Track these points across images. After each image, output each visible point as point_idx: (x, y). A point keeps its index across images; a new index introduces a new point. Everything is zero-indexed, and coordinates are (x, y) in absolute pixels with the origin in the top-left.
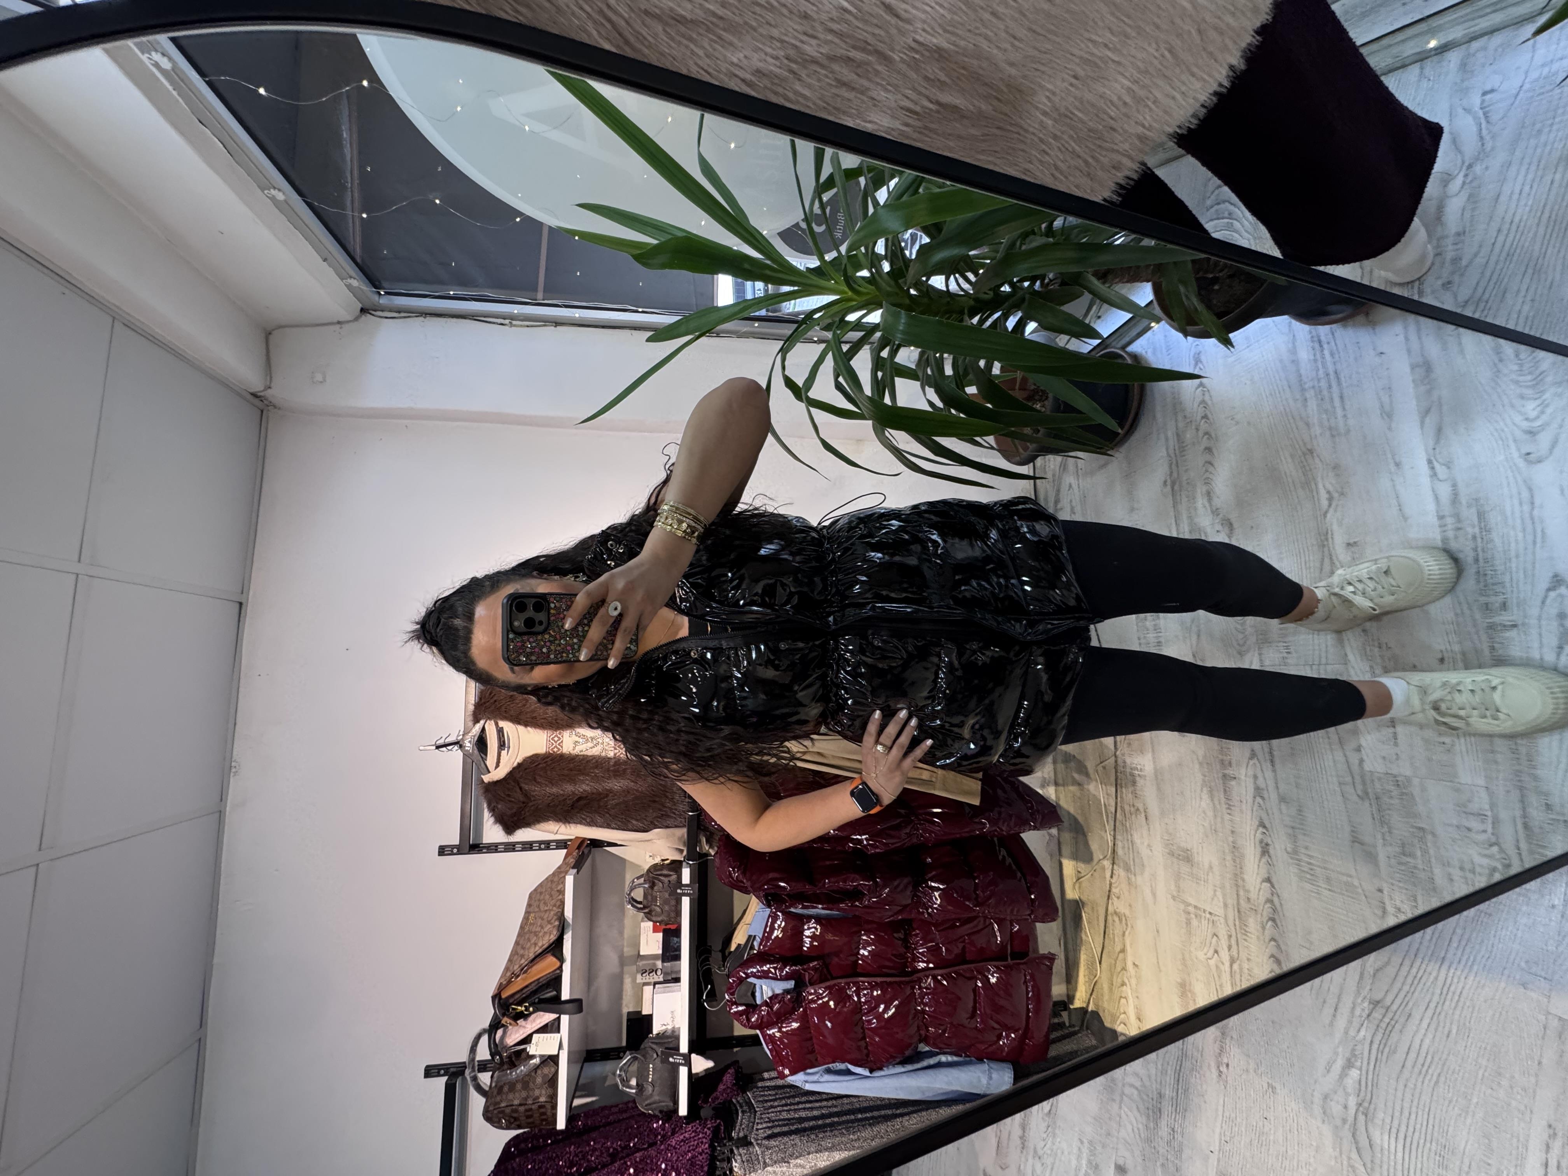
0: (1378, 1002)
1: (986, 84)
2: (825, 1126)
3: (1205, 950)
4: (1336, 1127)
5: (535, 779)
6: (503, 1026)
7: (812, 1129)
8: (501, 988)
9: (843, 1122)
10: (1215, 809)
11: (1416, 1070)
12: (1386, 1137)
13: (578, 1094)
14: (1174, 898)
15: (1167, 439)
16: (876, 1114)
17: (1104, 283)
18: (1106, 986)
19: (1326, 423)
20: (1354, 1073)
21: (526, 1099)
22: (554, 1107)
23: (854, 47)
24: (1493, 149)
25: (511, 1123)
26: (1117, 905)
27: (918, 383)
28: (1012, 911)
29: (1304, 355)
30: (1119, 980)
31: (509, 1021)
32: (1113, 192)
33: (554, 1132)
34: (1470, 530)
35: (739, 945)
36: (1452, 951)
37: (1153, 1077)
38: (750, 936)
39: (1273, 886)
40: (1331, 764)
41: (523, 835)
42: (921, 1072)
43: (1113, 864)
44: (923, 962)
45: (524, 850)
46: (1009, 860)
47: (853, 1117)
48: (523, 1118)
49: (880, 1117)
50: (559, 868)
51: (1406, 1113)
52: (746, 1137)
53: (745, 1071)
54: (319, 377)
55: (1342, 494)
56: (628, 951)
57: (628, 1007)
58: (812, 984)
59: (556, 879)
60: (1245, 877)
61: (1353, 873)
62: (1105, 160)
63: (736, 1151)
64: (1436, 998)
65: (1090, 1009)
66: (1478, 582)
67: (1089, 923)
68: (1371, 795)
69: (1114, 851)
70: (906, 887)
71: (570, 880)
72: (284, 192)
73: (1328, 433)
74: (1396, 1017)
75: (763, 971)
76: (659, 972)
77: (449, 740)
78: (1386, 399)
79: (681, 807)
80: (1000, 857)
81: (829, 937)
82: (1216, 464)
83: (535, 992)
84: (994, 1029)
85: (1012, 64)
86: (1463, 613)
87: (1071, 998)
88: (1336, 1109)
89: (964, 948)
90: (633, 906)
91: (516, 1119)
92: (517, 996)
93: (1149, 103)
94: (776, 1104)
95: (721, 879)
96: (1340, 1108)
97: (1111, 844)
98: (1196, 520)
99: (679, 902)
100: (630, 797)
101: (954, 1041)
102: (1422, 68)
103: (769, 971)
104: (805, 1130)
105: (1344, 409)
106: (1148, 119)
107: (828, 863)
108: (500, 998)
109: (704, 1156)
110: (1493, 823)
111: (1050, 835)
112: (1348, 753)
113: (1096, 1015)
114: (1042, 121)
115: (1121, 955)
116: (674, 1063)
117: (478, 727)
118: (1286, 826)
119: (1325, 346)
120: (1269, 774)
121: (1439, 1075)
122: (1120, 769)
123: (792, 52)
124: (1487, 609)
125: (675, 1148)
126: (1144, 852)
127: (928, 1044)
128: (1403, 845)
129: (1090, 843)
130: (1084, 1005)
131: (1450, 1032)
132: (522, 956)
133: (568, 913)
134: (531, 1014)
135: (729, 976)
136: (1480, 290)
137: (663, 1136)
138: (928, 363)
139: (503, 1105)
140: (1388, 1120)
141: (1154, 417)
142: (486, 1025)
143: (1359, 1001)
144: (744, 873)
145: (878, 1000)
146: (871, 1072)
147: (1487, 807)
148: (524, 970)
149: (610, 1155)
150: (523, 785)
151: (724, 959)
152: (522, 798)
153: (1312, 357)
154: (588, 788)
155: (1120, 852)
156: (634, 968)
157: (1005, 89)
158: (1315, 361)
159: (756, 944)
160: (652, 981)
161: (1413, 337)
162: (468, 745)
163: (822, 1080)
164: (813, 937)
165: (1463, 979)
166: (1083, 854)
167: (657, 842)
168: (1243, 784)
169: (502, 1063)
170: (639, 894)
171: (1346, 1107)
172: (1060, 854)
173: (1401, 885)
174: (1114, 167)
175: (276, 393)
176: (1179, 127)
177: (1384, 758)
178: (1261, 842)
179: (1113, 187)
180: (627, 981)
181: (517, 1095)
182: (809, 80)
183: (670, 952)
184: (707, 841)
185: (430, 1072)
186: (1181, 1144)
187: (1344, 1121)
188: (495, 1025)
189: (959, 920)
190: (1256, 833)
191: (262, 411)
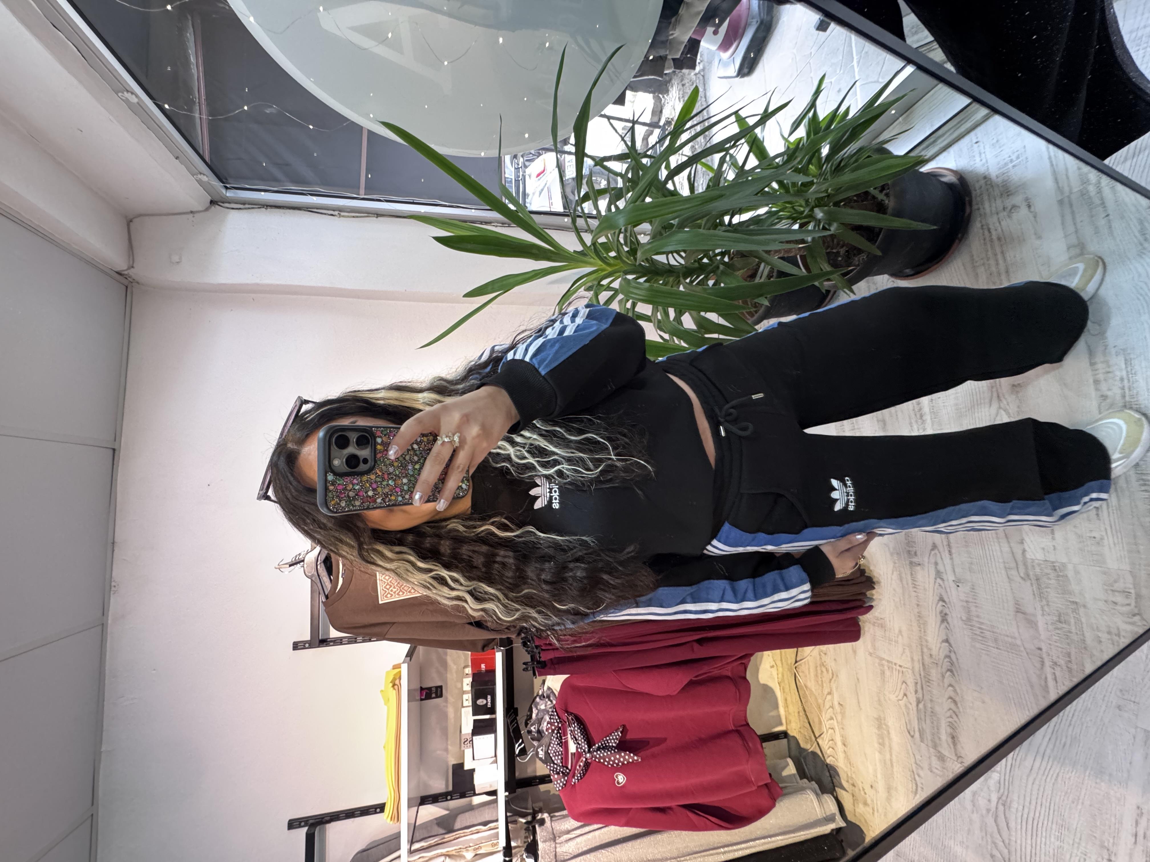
3: (897, 693)
4: (983, 816)
10: (903, 587)
14: (871, 655)
39: (950, 645)
40: (999, 554)
54: (176, 258)
57: (452, 759)
60: (928, 638)
61: (1017, 635)
68: (1032, 578)
72: (136, 95)
110: (1136, 599)
112: (1012, 545)
115: (829, 697)
118: (962, 601)
120: (947, 561)
128: (1059, 615)
140: (1020, 808)
147: (1131, 586)
168: (926, 568)
173: (1056, 644)
175: (138, 272)
177: (1043, 549)
178: (941, 612)
185: (293, 824)
190: (937, 605)
191: (127, 287)
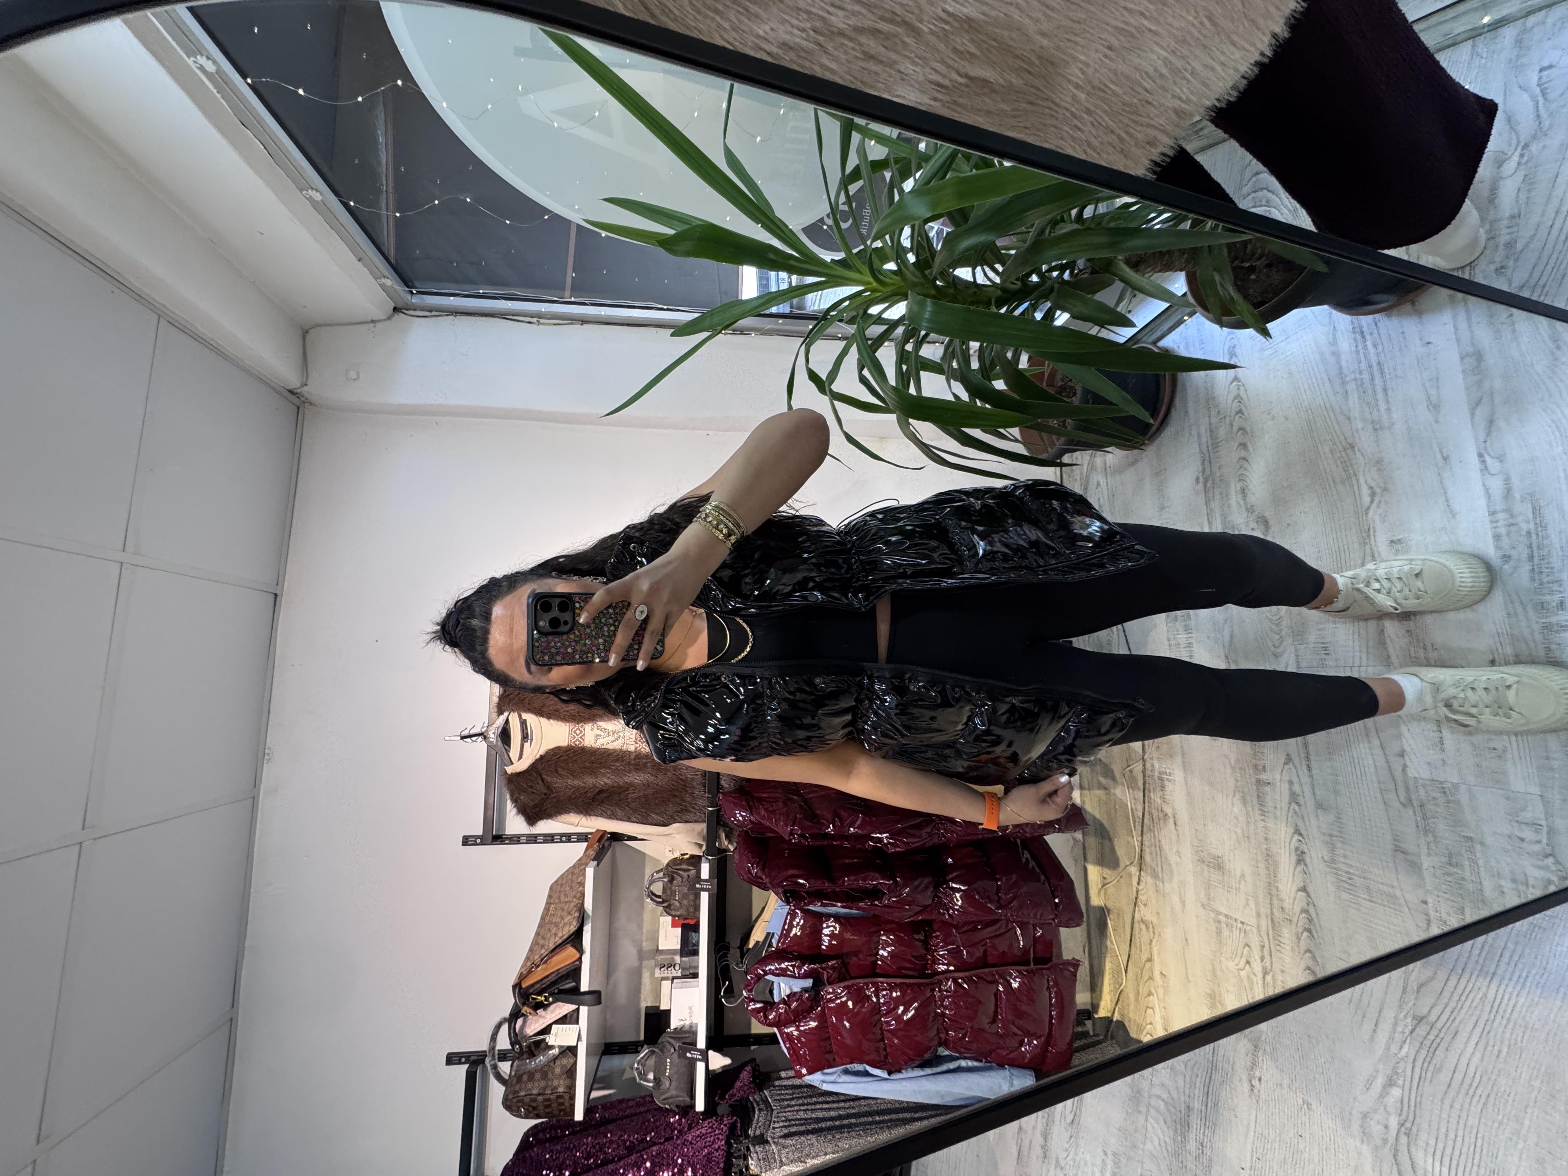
0: (1422, 1018)
1: (1017, 56)
2: (842, 1127)
3: (1237, 961)
4: (1376, 1146)
5: (557, 771)
6: (523, 1015)
7: (829, 1129)
8: (522, 977)
9: (861, 1124)
10: (1248, 813)
11: (1463, 1091)
12: (1430, 1160)
13: (595, 1086)
14: (1203, 905)
15: (1199, 435)
16: (894, 1116)
17: (1137, 271)
18: (1132, 996)
19: (1368, 417)
20: (1396, 1092)
21: (544, 1089)
22: (572, 1098)
23: (882, 18)
24: (1551, 127)
25: (530, 1112)
26: (1143, 912)
27: (943, 377)
28: (1035, 915)
29: (1345, 345)
30: (1146, 992)
31: (529, 1010)
32: (1147, 170)
33: (572, 1124)
34: (1524, 526)
35: (758, 942)
36: (1503, 967)
37: (1181, 1090)
38: (768, 934)
39: (1309, 896)
40: (1372, 770)
41: (545, 826)
42: (941, 1077)
43: (1140, 870)
44: (943, 964)
45: (545, 842)
46: (1032, 863)
47: (870, 1119)
48: (541, 1108)
49: (898, 1120)
50: (580, 860)
51: (1452, 1135)
52: (762, 1135)
53: (762, 1070)
54: (353, 374)
55: (1385, 489)
56: (646, 946)
57: (646, 1002)
58: (830, 983)
59: (576, 871)
60: (1279, 885)
61: (1395, 884)
62: (1139, 136)
63: (752, 1149)
64: (1485, 1016)
65: (1115, 1019)
66: (1533, 579)
67: (1114, 930)
68: (1416, 803)
69: (1141, 857)
70: (926, 888)
71: (590, 872)
72: (321, 192)
73: (1370, 427)
74: (1441, 1035)
75: (781, 969)
76: (677, 967)
77: (473, 732)
78: (1433, 392)
79: (700, 802)
80: (1024, 860)
81: (848, 936)
82: (1250, 461)
83: (554, 983)
84: (1016, 1035)
85: (1044, 34)
86: (1516, 614)
87: (1095, 1007)
88: (1376, 1129)
89: (985, 951)
90: (652, 899)
91: (534, 1108)
92: (538, 986)
93: (1188, 76)
94: (793, 1103)
95: (740, 875)
96: (1380, 1128)
97: (1138, 850)
98: (1230, 518)
99: (697, 897)
100: (650, 791)
101: (974, 1046)
102: (1473, 46)
103: (787, 969)
104: (821, 1130)
105: (1388, 402)
106: (1185, 93)
107: (847, 861)
108: (521, 988)
109: (720, 1152)
110: (1548, 833)
111: (1074, 839)
112: (1391, 758)
113: (1121, 1025)
114: (1074, 95)
115: (1148, 965)
116: (692, 1058)
117: (502, 719)
118: (1324, 834)
119: (1368, 337)
120: (1305, 779)
121: (1488, 1096)
122: (1148, 773)
123: (818, 24)
124: (1543, 608)
125: (691, 1143)
126: (1173, 859)
127: (947, 1047)
128: (1450, 855)
129: (1117, 848)
130: (1109, 1015)
131: (1500, 1051)
132: (543, 946)
133: (588, 905)
134: (551, 1004)
135: (746, 973)
136: (1536, 276)
137: (679, 1131)
138: (953, 356)
139: (522, 1093)
140: (1432, 1142)
141: (1186, 412)
142: (507, 1014)
143: (1402, 1016)
144: (763, 869)
145: (897, 1002)
146: (890, 1074)
147: (1542, 816)
148: (544, 960)
149: (627, 1148)
150: (545, 777)
151: (742, 957)
152: (544, 791)
153: (1353, 348)
154: (608, 781)
155: (1147, 858)
156: (652, 962)
157: (1037, 62)
158: (1357, 352)
159: (774, 942)
160: (670, 976)
161: (1463, 325)
162: (492, 737)
163: (840, 1080)
164: (832, 936)
165: (1514, 997)
166: (1108, 859)
167: (678, 836)
168: (1278, 789)
169: (521, 1052)
170: (658, 888)
171: (1386, 1127)
172: (1085, 859)
173: (1446, 896)
174: (1149, 143)
175: (311, 391)
176: (1218, 100)
177: (1429, 763)
178: (1297, 849)
179: (1147, 163)
180: (646, 975)
181: (536, 1084)
182: (836, 53)
183: (689, 948)
184: (727, 837)
185: (452, 1059)
186: (1211, 1160)
187: (1385, 1141)
188: (515, 1014)
189: (980, 922)
190: (1291, 840)
191: (298, 408)
